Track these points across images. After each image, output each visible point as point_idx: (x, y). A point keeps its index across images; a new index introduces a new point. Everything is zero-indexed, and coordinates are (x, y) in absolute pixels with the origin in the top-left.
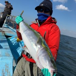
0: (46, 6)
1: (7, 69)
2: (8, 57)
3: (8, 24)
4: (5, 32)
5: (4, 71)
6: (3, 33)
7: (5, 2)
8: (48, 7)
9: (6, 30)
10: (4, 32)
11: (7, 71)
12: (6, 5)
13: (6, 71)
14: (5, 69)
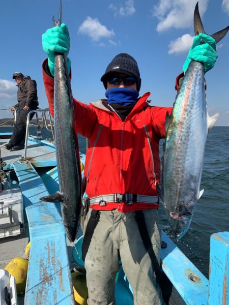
0: (125, 69)
1: (51, 256)
2: (48, 225)
3: (39, 135)
4: (35, 159)
5: (45, 262)
6: (30, 162)
7: (14, 77)
8: (132, 72)
9: (36, 152)
10: (30, 159)
11: (53, 261)
12: (18, 86)
13: (49, 263)
14: (46, 256)
